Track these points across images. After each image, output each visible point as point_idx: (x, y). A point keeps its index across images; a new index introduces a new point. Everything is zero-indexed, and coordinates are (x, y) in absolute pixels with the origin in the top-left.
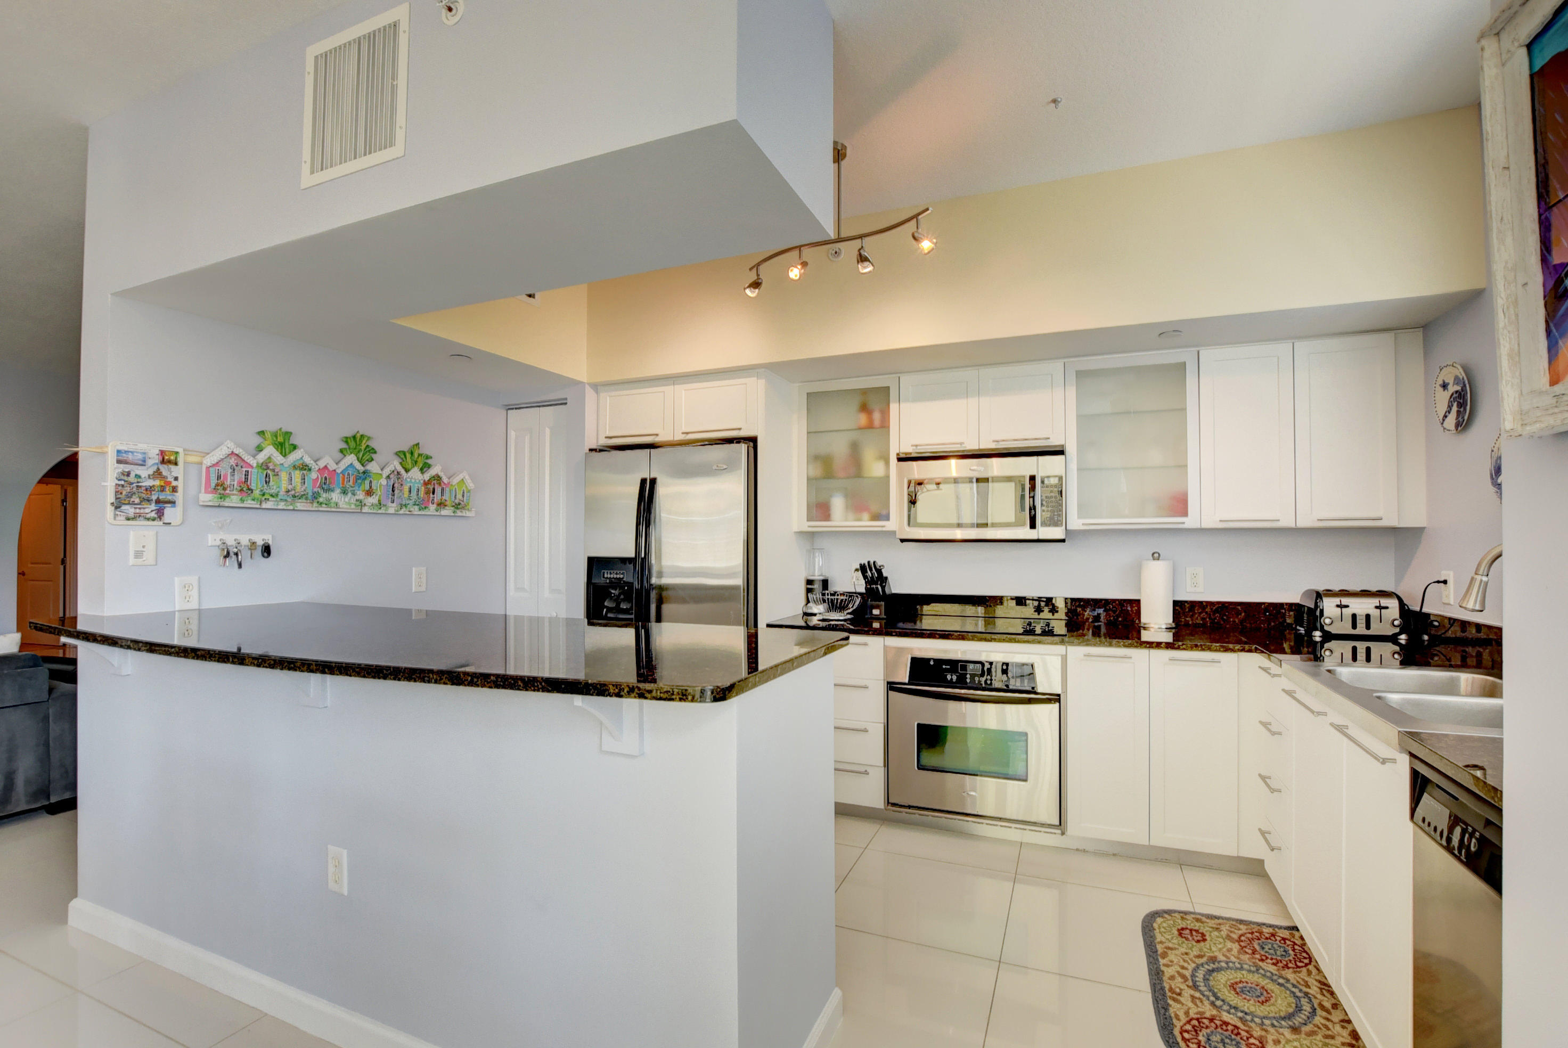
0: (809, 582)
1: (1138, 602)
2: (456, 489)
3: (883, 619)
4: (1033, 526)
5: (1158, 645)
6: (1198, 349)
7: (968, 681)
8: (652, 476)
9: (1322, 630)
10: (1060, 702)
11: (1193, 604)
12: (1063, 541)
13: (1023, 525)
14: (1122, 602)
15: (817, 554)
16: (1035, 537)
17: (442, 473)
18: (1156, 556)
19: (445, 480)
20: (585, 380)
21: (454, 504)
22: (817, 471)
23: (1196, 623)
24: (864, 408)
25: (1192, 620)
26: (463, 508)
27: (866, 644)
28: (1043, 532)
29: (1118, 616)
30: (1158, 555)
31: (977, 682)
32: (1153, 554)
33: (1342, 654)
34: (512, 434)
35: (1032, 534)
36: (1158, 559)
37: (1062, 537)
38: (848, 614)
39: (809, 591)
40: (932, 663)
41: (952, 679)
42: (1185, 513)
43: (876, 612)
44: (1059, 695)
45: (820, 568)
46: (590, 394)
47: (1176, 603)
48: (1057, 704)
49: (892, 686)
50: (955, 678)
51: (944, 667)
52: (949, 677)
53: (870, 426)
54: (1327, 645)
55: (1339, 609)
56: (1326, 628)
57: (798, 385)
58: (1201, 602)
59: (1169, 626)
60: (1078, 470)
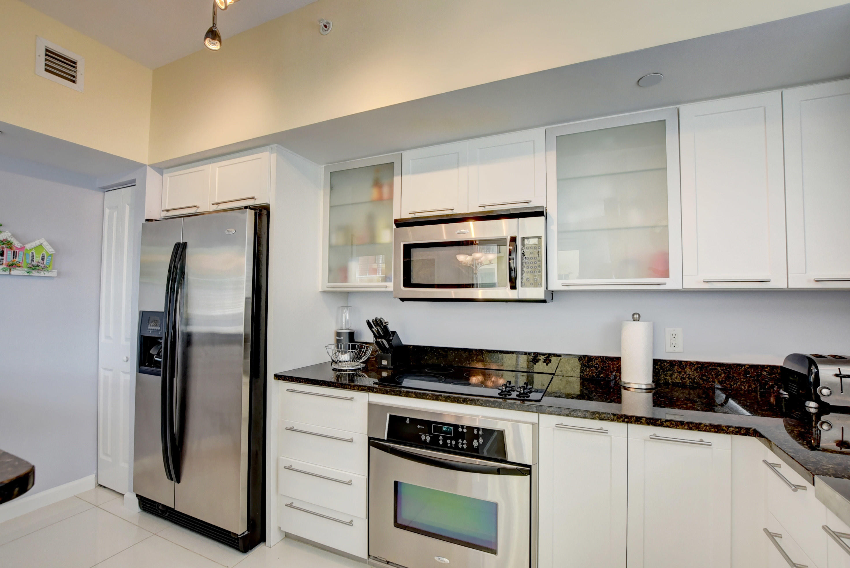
0: (338, 334)
1: (619, 359)
2: (32, 253)
3: (390, 369)
4: (513, 287)
5: (638, 420)
6: (678, 106)
7: (441, 443)
8: (184, 241)
9: (817, 399)
10: (530, 474)
11: (672, 363)
12: (544, 301)
13: (505, 286)
14: (605, 359)
15: (344, 311)
16: (516, 297)
17: (13, 239)
18: (636, 317)
19: (17, 244)
20: (147, 164)
21: (30, 266)
22: (338, 239)
23: (676, 382)
24: (377, 184)
25: (672, 379)
26: (43, 269)
27: (351, 399)
28: (522, 292)
29: (600, 372)
30: (638, 316)
31: (449, 445)
32: (633, 315)
33: (843, 428)
34: (107, 211)
35: (512, 294)
36: (638, 321)
37: (542, 297)
38: (362, 363)
39: (338, 341)
40: (408, 422)
41: (426, 439)
42: (666, 274)
43: (384, 363)
44: (530, 466)
45: (347, 322)
46: (151, 174)
47: (656, 362)
48: (529, 476)
49: (373, 442)
50: (428, 439)
51: (419, 427)
52: (423, 437)
53: (380, 199)
54: (823, 418)
55: (839, 379)
56: (822, 399)
57: (323, 166)
58: (680, 362)
59: (649, 387)
60: (559, 232)
